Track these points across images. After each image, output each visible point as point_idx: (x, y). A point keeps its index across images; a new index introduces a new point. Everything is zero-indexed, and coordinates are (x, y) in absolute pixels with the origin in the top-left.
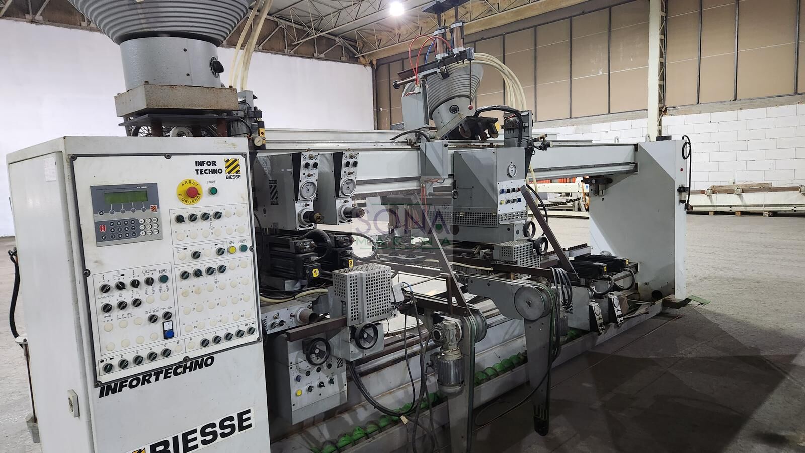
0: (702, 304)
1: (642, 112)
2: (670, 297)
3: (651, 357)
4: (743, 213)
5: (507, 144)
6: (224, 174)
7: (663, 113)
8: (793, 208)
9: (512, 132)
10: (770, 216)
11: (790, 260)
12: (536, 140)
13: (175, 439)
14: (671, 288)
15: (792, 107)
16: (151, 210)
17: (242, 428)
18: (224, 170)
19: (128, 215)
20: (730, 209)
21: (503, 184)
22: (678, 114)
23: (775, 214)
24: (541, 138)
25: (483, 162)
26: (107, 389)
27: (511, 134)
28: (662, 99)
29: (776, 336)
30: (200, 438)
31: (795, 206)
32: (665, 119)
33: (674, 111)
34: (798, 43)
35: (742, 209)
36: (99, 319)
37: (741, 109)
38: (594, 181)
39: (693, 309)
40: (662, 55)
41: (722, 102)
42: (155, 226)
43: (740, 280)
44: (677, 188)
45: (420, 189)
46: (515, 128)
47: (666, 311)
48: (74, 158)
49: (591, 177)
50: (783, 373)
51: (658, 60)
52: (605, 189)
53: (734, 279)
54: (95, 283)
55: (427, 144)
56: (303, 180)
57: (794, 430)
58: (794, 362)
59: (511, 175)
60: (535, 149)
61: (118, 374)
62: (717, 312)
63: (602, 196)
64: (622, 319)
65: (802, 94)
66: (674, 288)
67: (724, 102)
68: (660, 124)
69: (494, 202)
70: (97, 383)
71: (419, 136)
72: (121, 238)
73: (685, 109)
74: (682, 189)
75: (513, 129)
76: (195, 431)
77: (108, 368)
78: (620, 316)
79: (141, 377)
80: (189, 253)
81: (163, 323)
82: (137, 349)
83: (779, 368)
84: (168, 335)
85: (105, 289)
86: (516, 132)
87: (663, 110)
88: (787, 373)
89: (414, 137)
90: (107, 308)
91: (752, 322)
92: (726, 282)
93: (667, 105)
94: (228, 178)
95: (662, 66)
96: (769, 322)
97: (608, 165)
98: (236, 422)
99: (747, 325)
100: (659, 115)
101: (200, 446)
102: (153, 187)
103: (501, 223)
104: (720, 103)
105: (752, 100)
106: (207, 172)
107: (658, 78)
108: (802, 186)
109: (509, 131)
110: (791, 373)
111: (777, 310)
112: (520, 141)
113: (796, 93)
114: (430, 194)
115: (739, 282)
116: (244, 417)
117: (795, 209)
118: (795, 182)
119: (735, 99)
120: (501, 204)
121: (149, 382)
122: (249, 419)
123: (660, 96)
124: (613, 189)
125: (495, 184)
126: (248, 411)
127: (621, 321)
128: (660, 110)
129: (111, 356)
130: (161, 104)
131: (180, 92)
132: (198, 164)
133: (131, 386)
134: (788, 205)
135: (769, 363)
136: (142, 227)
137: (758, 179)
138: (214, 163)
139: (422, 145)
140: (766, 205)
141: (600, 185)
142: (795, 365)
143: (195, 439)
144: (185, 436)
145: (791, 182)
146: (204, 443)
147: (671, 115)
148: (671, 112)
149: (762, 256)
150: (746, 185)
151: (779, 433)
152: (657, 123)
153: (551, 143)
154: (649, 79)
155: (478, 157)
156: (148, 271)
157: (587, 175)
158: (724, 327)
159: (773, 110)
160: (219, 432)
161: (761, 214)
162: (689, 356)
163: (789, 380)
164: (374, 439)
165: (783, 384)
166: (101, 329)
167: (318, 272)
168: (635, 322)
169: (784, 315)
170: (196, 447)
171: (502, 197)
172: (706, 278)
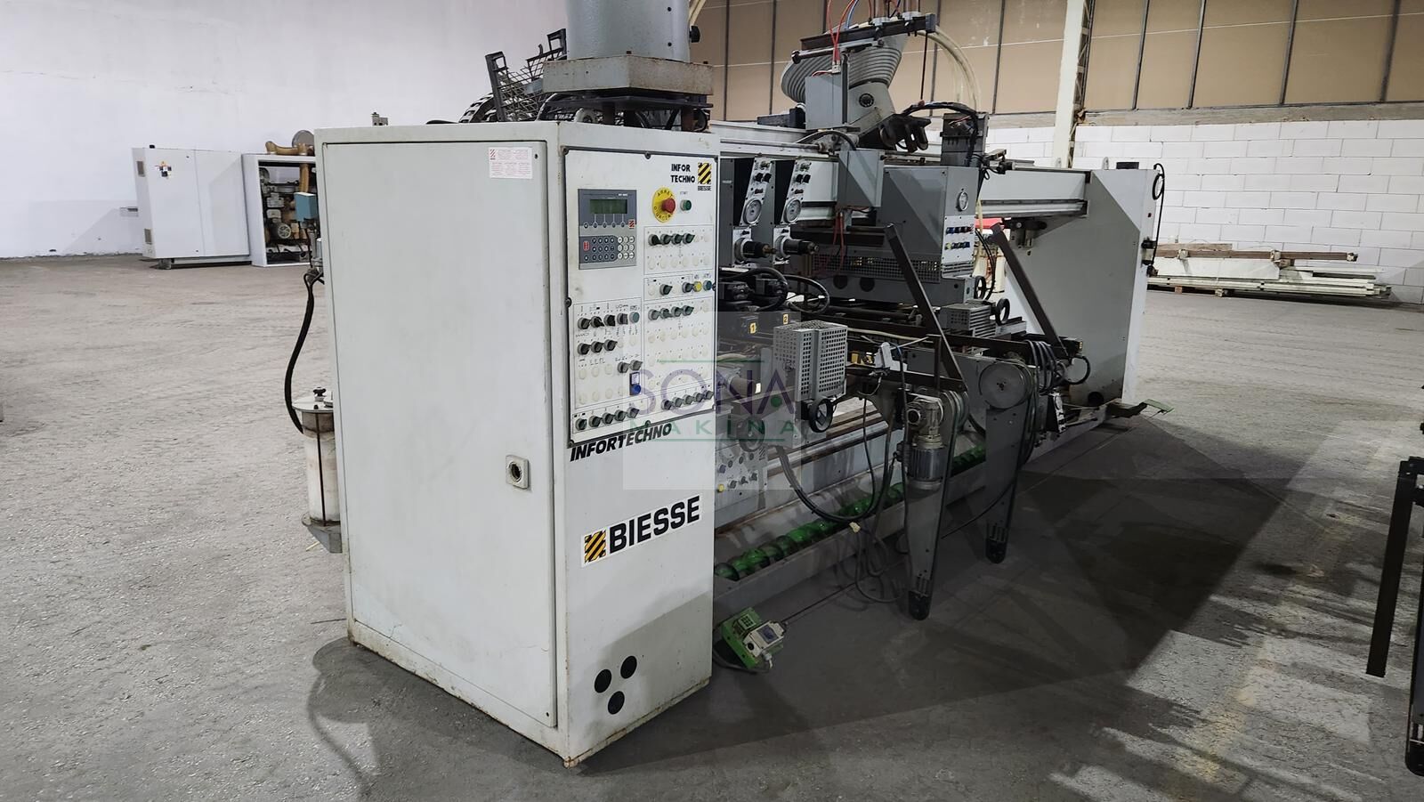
0: (1162, 411)
1: (1046, 115)
2: (1117, 400)
3: (1104, 478)
4: (1187, 290)
5: (946, 160)
6: (696, 184)
7: (1079, 121)
8: (1259, 285)
9: (955, 142)
10: (1224, 296)
11: (1262, 360)
12: (993, 158)
13: (632, 522)
14: (1118, 389)
15: (1274, 126)
16: (629, 226)
17: (691, 519)
18: (697, 177)
19: (608, 231)
20: (1168, 282)
21: (952, 221)
22: (1103, 123)
23: (1231, 293)
24: (1000, 155)
25: (924, 186)
26: (579, 451)
27: (951, 146)
28: (1079, 98)
29: (1258, 456)
30: (653, 526)
31: (1262, 282)
32: (1081, 130)
33: (1096, 118)
34: (1294, 24)
35: (1186, 282)
36: (576, 359)
37: (1197, 123)
38: (1019, 225)
39: (1147, 421)
40: (1087, 23)
41: (1170, 109)
42: (631, 247)
43: (1199, 383)
44: (1141, 242)
45: (835, 220)
46: (962, 138)
47: (1110, 422)
48: (566, 150)
49: (1016, 219)
50: (1278, 500)
51: (1080, 32)
52: (1035, 238)
53: (1191, 382)
54: (576, 315)
55: (852, 152)
56: (751, 197)
57: (1301, 561)
58: (1288, 486)
59: (962, 206)
60: (988, 171)
61: (590, 434)
62: (1179, 424)
63: (1029, 248)
64: (1063, 426)
65: (1291, 105)
66: (1121, 390)
67: (1175, 109)
68: (1073, 139)
69: (937, 245)
70: (570, 443)
71: (839, 139)
72: (600, 260)
73: (1116, 117)
74: (1149, 244)
75: (957, 139)
76: (648, 516)
77: (581, 425)
78: (1062, 422)
79: (607, 440)
80: (657, 287)
81: (631, 375)
82: (606, 405)
83: (1271, 493)
84: (635, 389)
85: (584, 324)
86: (962, 144)
87: (1080, 115)
88: (1283, 500)
89: (831, 140)
90: (584, 349)
91: (1227, 438)
92: (1181, 386)
93: (1088, 106)
94: (700, 188)
95: (1085, 40)
96: (1249, 438)
97: (1052, 202)
98: (685, 510)
99: (1220, 442)
100: (1074, 122)
101: (653, 535)
102: (633, 193)
103: (945, 276)
104: (1167, 112)
105: (1215, 111)
106: (681, 179)
107: (1077, 61)
108: (1276, 251)
109: (951, 142)
110: (1287, 500)
111: (1256, 424)
112: (969, 158)
113: (1282, 104)
114: (848, 228)
115: (1199, 386)
116: (694, 505)
117: (1262, 287)
118: (1264, 244)
119: (1190, 107)
120: (946, 248)
121: (614, 448)
122: (697, 508)
123: (1077, 92)
124: (1046, 238)
125: (941, 220)
126: (697, 499)
127: (1063, 428)
128: (1075, 115)
129: (583, 410)
130: (643, 83)
131: (662, 68)
132: (675, 167)
133: (599, 451)
134: (1253, 280)
135: (1257, 487)
136: (620, 248)
137: (1211, 238)
138: (688, 168)
139: (842, 155)
140: (1221, 279)
141: (1028, 232)
142: (1290, 491)
143: (648, 526)
144: (641, 520)
145: (1258, 245)
146: (657, 532)
147: (1092, 124)
148: (1094, 119)
149: (1223, 352)
150: (1195, 246)
151: (1283, 564)
152: (1070, 137)
153: (1014, 164)
154: (1063, 61)
155: (917, 177)
156: (620, 306)
157: (1009, 215)
158: (1193, 444)
159: (1244, 129)
160: (671, 520)
161: (1212, 292)
162: (1153, 477)
163: (1285, 507)
164: (786, 560)
165: (1279, 511)
166: (577, 375)
167: (755, 327)
168: (1075, 432)
169: (1265, 430)
170: (648, 536)
171: (949, 239)
172: (1153, 380)
